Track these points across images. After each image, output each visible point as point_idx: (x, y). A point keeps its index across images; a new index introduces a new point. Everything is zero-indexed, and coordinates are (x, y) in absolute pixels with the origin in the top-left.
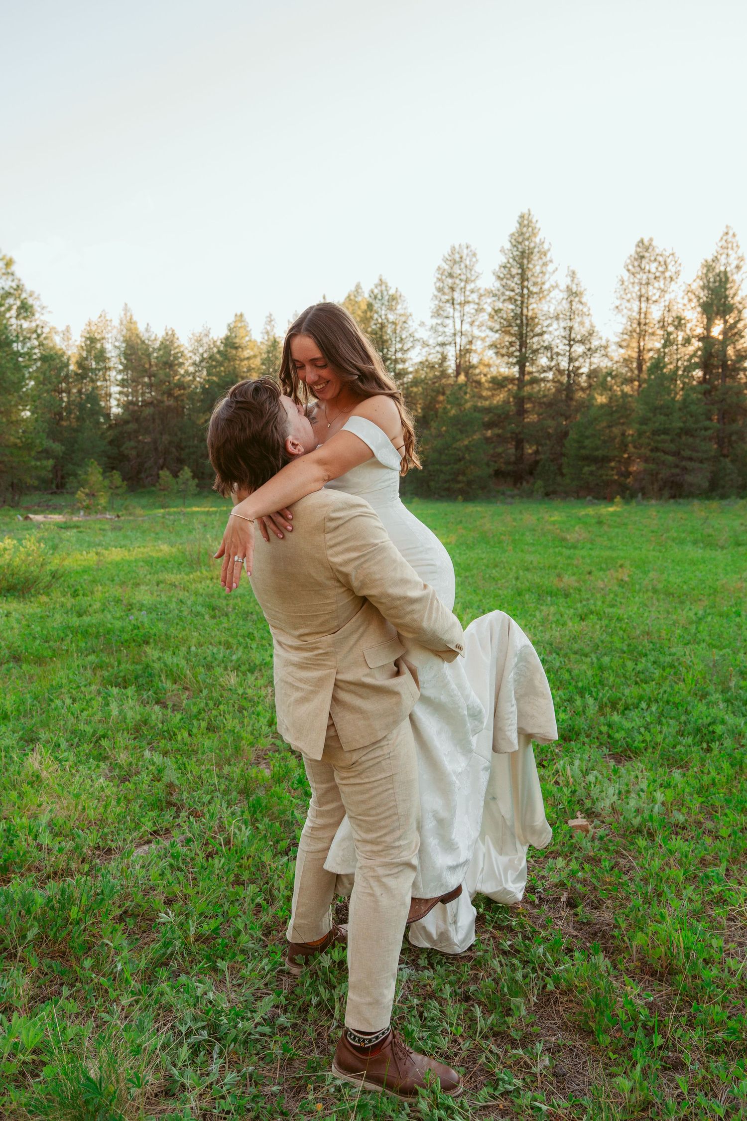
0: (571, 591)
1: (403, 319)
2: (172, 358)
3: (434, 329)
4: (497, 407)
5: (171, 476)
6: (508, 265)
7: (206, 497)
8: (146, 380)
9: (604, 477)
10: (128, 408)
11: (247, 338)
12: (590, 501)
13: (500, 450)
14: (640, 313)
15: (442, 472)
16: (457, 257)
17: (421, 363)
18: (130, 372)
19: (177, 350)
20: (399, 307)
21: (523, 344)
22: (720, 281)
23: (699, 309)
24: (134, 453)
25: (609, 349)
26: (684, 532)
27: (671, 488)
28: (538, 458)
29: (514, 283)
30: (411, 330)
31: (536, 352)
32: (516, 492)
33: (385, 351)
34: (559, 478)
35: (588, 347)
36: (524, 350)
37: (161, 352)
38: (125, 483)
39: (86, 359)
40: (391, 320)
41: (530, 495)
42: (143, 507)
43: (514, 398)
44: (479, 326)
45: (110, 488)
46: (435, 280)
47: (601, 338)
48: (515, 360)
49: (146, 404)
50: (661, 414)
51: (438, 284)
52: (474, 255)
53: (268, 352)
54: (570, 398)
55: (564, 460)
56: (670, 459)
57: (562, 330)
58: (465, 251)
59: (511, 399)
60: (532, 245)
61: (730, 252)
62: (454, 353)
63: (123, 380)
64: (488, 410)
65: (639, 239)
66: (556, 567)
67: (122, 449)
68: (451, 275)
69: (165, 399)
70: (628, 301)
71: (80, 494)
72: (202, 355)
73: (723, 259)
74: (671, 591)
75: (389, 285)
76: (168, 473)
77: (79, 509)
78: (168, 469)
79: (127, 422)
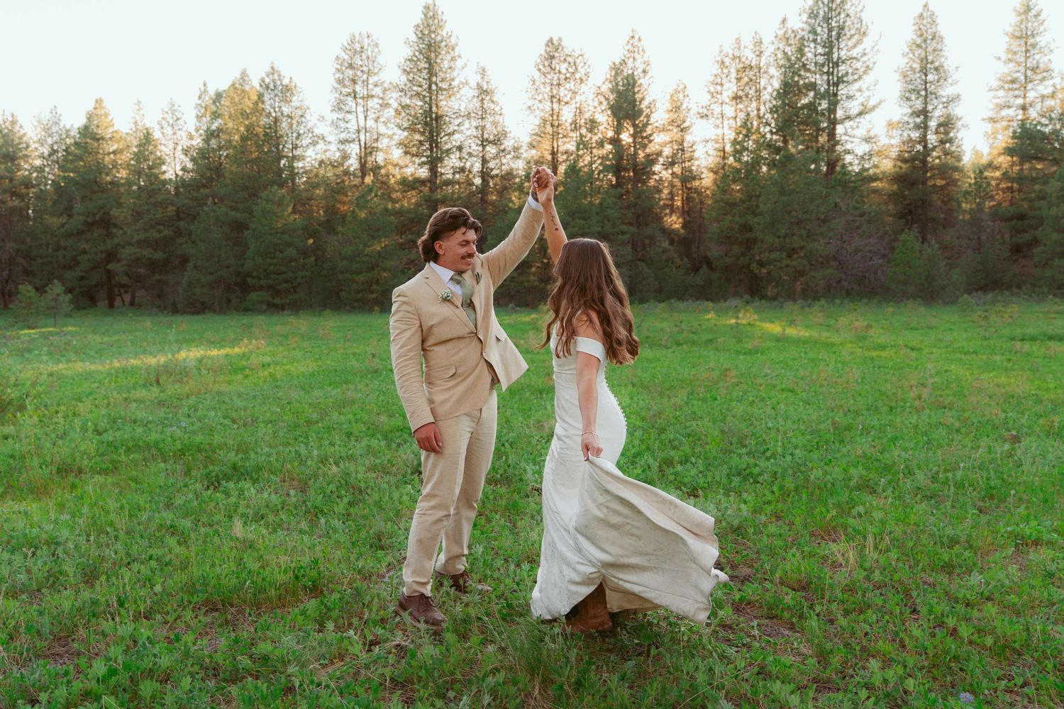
1: (300, 113)
3: (334, 124)
4: (409, 211)
5: (35, 291)
6: (415, 59)
9: (526, 284)
11: (111, 130)
12: (511, 308)
14: (552, 115)
16: (357, 47)
17: (321, 161)
20: (294, 99)
21: (433, 142)
22: (629, 84)
23: (609, 112)
25: (522, 151)
29: (422, 78)
30: (310, 125)
31: (448, 152)
33: (281, 147)
35: (500, 148)
36: (435, 149)
40: (285, 114)
43: (426, 200)
44: (385, 123)
46: (334, 70)
47: (514, 139)
48: (426, 160)
50: (578, 218)
51: (337, 76)
52: (377, 45)
53: (140, 146)
54: (484, 201)
57: (474, 130)
58: (366, 40)
59: (423, 202)
60: (439, 38)
61: (637, 56)
62: (358, 152)
64: (399, 213)
65: (548, 38)
68: (351, 66)
70: (540, 101)
73: (630, 63)
75: (282, 74)
76: (30, 288)
78: (31, 284)
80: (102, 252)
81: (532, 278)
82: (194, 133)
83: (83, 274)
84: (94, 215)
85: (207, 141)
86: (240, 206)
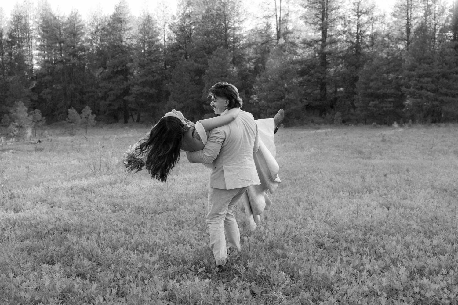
0: (373, 188)
2: (75, 30)
3: (261, 6)
4: (306, 61)
5: (76, 112)
7: (102, 127)
8: (58, 45)
9: (385, 109)
10: (45, 65)
11: (129, 15)
12: (375, 126)
13: (308, 91)
15: (268, 107)
17: (252, 30)
18: (46, 39)
19: (79, 24)
21: (324, 15)
24: (49, 97)
25: (386, 18)
26: (446, 146)
27: (433, 115)
28: (336, 96)
30: (245, 7)
31: (334, 20)
32: (321, 120)
33: (227, 22)
34: (352, 110)
35: (371, 17)
36: (325, 19)
37: (68, 26)
38: (44, 118)
39: (15, 31)
41: (331, 123)
42: (57, 135)
43: (319, 54)
44: (293, 4)
45: (33, 121)
47: (380, 10)
48: (319, 27)
49: (57, 62)
50: (424, 63)
53: (144, 24)
54: (358, 53)
55: (356, 97)
56: (432, 94)
57: (352, 5)
59: (317, 55)
62: (275, 23)
63: (41, 45)
64: (300, 63)
66: (358, 172)
67: (41, 94)
69: (72, 59)
71: (12, 127)
72: (97, 27)
74: (444, 187)
76: (74, 111)
77: (11, 137)
78: (75, 108)
79: (45, 76)
80: (121, 89)
81: (389, 105)
82: (176, 15)
83: (110, 102)
84: (118, 67)
85: (183, 20)
86: (200, 60)
